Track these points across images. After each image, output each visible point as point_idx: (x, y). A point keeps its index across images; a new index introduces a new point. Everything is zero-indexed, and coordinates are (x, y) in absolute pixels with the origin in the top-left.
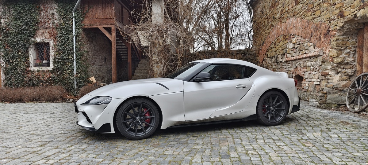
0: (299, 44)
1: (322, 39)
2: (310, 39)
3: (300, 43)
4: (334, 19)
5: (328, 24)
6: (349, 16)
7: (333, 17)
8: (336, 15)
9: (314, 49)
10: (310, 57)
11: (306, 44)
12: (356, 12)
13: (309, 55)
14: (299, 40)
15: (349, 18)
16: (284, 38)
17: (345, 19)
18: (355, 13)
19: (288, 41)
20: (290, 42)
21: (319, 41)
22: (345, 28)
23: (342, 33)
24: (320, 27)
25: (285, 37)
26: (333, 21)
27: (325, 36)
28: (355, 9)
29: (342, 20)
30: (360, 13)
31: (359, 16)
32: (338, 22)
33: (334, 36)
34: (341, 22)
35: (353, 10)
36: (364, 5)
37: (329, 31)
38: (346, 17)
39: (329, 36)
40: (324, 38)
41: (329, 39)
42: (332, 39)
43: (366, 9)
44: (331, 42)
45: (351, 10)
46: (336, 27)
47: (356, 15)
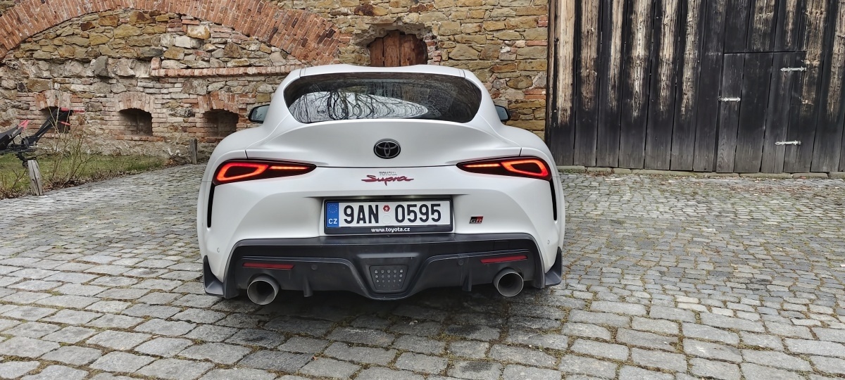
0: (225, 43)
1: (313, 45)
2: (271, 37)
3: (229, 40)
4: (346, 14)
5: (329, 19)
6: (385, 17)
7: (345, 10)
8: (353, 9)
9: (284, 61)
10: (267, 75)
11: (253, 47)
12: (402, 14)
13: (270, 70)
14: (227, 36)
15: (386, 20)
16: (141, 16)
17: (377, 19)
18: (399, 15)
19: (169, 30)
20: (181, 33)
21: (301, 47)
22: (366, 34)
23: (358, 40)
24: (304, 21)
25: (147, 16)
26: (342, 17)
27: (320, 39)
28: (400, 9)
29: (368, 19)
30: (412, 18)
31: (408, 21)
32: (358, 21)
33: (346, 43)
34: (364, 23)
35: (395, 10)
36: (418, 8)
37: (332, 33)
38: (378, 17)
39: (332, 41)
40: (318, 43)
41: (334, 47)
42: (342, 49)
43: (423, 14)
44: (340, 52)
45: (390, 8)
46: (351, 29)
47: (399, 19)
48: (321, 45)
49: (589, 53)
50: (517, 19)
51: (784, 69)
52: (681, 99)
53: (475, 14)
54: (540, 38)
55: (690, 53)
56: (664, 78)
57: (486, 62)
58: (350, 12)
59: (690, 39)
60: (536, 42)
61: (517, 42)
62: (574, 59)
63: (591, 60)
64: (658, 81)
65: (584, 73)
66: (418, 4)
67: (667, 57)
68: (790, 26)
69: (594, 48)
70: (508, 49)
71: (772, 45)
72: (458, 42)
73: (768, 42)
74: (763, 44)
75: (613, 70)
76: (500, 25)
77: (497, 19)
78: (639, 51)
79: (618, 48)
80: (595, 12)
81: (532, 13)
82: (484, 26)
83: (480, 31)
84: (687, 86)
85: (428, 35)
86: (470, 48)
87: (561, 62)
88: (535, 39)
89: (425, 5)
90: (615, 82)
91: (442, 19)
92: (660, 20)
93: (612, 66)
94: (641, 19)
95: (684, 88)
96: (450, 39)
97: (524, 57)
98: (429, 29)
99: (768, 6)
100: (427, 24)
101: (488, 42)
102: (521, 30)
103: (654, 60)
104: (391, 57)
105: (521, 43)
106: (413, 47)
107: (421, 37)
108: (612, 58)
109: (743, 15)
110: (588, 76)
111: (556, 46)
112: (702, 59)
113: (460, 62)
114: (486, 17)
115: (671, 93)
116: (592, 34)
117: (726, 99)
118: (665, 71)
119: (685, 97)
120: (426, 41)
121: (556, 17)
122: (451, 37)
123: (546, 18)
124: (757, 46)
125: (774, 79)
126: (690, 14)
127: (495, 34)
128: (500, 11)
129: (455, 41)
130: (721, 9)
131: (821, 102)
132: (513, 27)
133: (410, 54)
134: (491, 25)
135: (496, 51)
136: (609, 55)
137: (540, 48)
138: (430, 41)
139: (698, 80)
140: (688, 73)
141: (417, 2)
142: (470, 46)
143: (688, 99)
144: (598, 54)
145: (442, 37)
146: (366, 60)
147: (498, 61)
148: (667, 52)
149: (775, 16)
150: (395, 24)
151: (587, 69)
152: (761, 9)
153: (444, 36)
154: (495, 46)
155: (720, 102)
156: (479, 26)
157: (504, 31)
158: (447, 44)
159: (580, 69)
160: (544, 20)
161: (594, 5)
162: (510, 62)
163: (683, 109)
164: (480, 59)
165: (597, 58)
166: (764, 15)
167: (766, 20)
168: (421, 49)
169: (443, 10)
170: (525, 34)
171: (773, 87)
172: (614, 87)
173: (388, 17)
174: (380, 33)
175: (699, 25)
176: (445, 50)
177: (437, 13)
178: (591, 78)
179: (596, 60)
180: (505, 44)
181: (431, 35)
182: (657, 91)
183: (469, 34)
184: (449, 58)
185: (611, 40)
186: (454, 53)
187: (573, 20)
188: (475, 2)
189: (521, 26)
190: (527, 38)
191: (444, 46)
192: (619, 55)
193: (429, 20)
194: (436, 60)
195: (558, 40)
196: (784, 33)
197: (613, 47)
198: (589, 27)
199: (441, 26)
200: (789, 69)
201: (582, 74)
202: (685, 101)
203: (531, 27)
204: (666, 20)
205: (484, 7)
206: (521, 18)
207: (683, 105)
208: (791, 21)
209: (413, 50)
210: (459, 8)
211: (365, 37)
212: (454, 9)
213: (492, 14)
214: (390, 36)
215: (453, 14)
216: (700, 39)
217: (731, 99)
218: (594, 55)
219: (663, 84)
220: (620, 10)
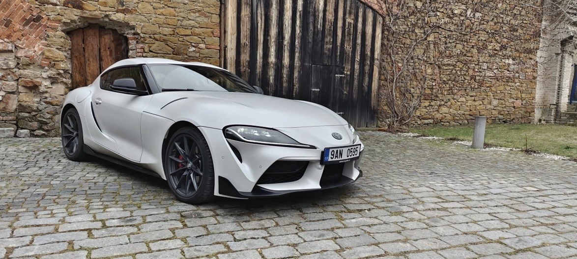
1: (18, 26)
4: (55, 5)
5: (37, 6)
6: (94, 13)
8: (62, 1)
12: (110, 13)
15: (95, 15)
17: (86, 13)
18: (107, 13)
21: (3, 26)
22: (74, 24)
23: (64, 28)
26: (51, 6)
27: (26, 22)
28: (108, 9)
29: (77, 12)
30: (120, 17)
31: (115, 19)
32: (67, 12)
33: (55, 29)
34: (73, 14)
35: (103, 8)
36: (124, 10)
37: (39, 18)
38: (87, 12)
39: (40, 25)
40: (24, 26)
41: (42, 31)
42: (51, 33)
43: (128, 16)
44: (48, 36)
45: (99, 6)
46: (59, 17)
47: (107, 16)
48: (27, 28)
49: (245, 57)
50: (200, 29)
51: (336, 75)
52: (293, 88)
53: (170, 22)
54: (215, 44)
55: (297, 63)
56: (285, 76)
57: (179, 56)
58: (58, 3)
59: (297, 55)
60: (213, 47)
61: (200, 45)
62: (236, 60)
63: (246, 62)
64: (282, 77)
65: (242, 69)
66: (124, 7)
67: (286, 64)
68: (339, 53)
69: (248, 55)
70: (194, 49)
71: (331, 63)
72: (157, 40)
73: (330, 61)
74: (328, 61)
75: (259, 70)
76: (188, 32)
77: (186, 27)
78: (272, 59)
79: (261, 56)
80: (248, 32)
81: (210, 27)
82: (176, 31)
83: (174, 34)
84: (296, 81)
85: (130, 31)
86: (166, 46)
87: (229, 61)
88: (212, 44)
89: (130, 8)
90: (260, 77)
91: (144, 21)
92: (282, 42)
93: (258, 66)
94: (273, 40)
95: (295, 82)
96: (150, 37)
97: (204, 56)
98: (133, 28)
99: (330, 41)
100: (132, 23)
101: (179, 42)
102: (203, 37)
103: (280, 65)
104: (92, 45)
105: (202, 46)
106: (112, 39)
107: (122, 32)
108: (258, 62)
109: (320, 45)
110: (245, 72)
111: (225, 50)
112: (302, 66)
113: (159, 54)
114: (178, 25)
115: (288, 85)
116: (247, 45)
117: (313, 90)
118: (285, 72)
119: (295, 87)
120: (128, 36)
121: (225, 32)
122: (152, 35)
123: (219, 32)
124: (326, 62)
125: (332, 80)
126: (297, 41)
127: (185, 38)
128: (188, 22)
129: (154, 38)
130: (311, 40)
131: (351, 92)
132: (197, 35)
133: (110, 44)
134: (182, 32)
135: (185, 49)
136: (257, 60)
137: (215, 50)
138: (132, 36)
139: (301, 77)
140: (296, 74)
141: (123, 5)
142: (167, 44)
143: (296, 88)
144: (250, 58)
145: (144, 35)
146: (69, 45)
147: (186, 56)
148: (286, 61)
149: (333, 46)
150: (102, 20)
151: (244, 67)
152: (327, 42)
153: (145, 34)
154: (185, 46)
155: (311, 91)
156: (173, 31)
157: (192, 37)
158: (148, 40)
159: (240, 66)
160: (217, 33)
161: (248, 27)
162: (195, 58)
163: (294, 94)
164: (174, 54)
165: (250, 61)
166: (328, 46)
167: (329, 49)
168: (120, 41)
169: (146, 15)
170: (205, 40)
171: (332, 84)
172: (259, 79)
173: (97, 13)
174: (84, 24)
175: (301, 47)
176: (147, 45)
177: (140, 17)
178: (246, 73)
179: (249, 62)
180: (192, 45)
181: (133, 31)
182: (282, 83)
183: (166, 35)
184: (150, 51)
185: (257, 50)
186: (153, 47)
187: (236, 35)
188: (170, 14)
189: (203, 34)
190: (207, 43)
191: (146, 42)
192: (261, 60)
193: (134, 21)
194: (140, 51)
195: (226, 47)
196: (336, 56)
197: (258, 55)
198: (245, 41)
199: (144, 26)
200: (338, 75)
201: (241, 70)
202: (295, 89)
203: (209, 36)
204: (286, 43)
205: (177, 18)
206: (202, 29)
207: (294, 92)
208: (339, 51)
209: (113, 41)
210: (157, 16)
211: (72, 26)
212: (154, 16)
213: (182, 24)
214: (91, 28)
215: (153, 19)
216: (301, 55)
217: (316, 90)
218: (248, 59)
219: (285, 79)
220: (262, 33)
